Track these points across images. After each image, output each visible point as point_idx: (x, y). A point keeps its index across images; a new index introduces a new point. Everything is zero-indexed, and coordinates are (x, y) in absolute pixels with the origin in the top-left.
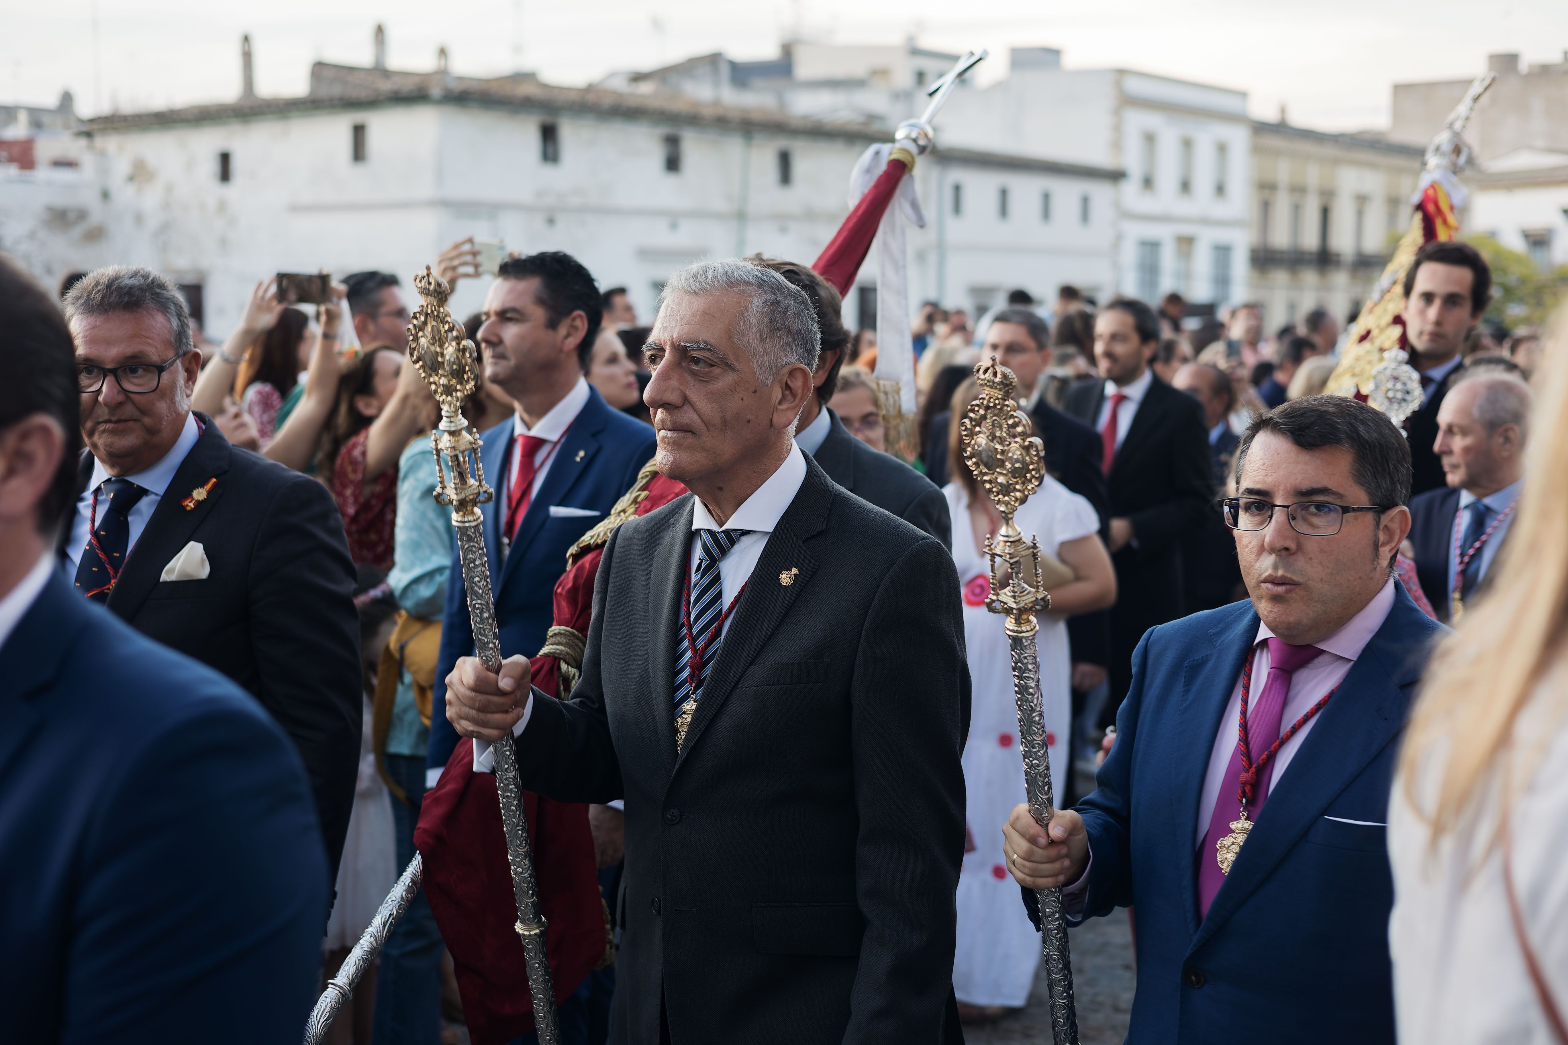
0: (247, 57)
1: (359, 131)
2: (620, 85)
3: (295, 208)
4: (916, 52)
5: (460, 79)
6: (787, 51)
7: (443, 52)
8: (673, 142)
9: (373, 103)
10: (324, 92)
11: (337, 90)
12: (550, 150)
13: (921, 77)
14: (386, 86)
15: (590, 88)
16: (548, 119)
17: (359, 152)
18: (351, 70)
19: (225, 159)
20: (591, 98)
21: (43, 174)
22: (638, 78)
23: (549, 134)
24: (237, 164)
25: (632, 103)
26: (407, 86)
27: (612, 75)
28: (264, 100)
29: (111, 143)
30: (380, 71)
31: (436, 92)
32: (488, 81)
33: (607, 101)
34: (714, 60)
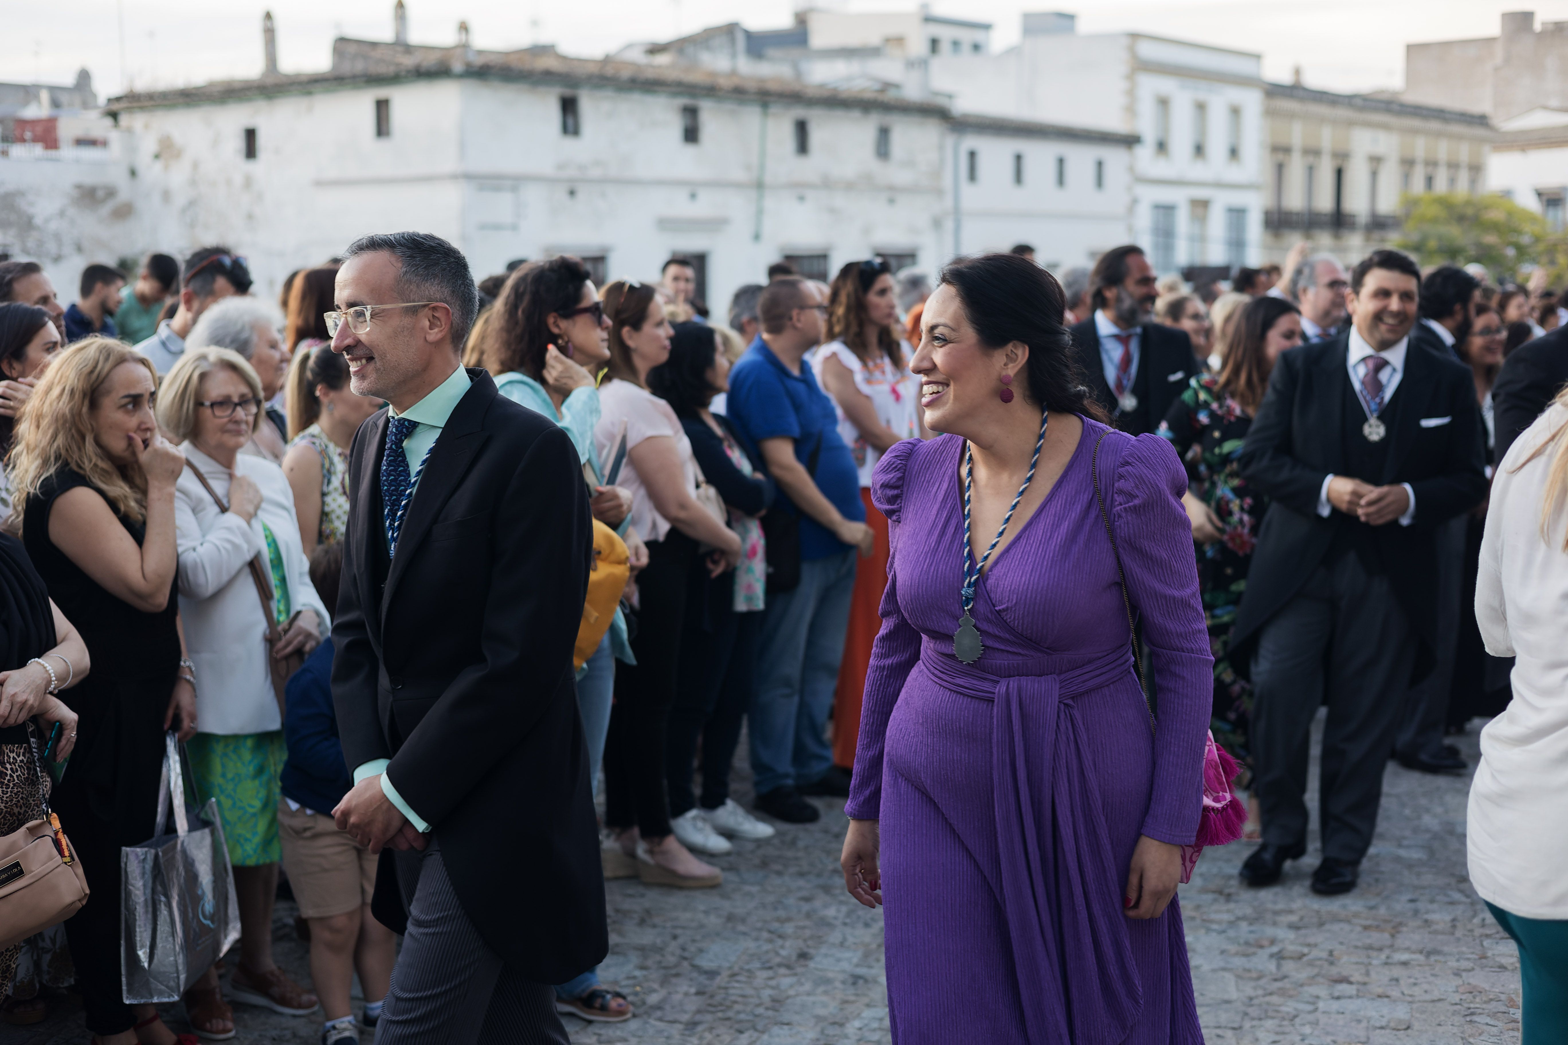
0: (270, 34)
1: (382, 106)
2: (637, 56)
3: (320, 184)
4: (929, 19)
5: (480, 52)
6: (802, 20)
7: (464, 27)
8: (691, 113)
9: (395, 79)
10: (347, 68)
11: (359, 67)
12: (570, 121)
13: (934, 44)
14: (409, 62)
15: (607, 60)
16: (568, 92)
17: (382, 128)
18: (374, 45)
19: (251, 135)
20: (609, 71)
21: (67, 152)
22: (655, 49)
23: (569, 106)
24: (262, 141)
25: (650, 74)
26: (429, 61)
27: (630, 46)
28: (286, 76)
29: (136, 121)
30: (402, 45)
31: (458, 67)
32: (507, 54)
33: (625, 74)
34: (730, 30)
